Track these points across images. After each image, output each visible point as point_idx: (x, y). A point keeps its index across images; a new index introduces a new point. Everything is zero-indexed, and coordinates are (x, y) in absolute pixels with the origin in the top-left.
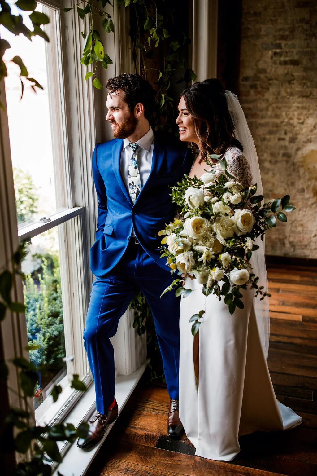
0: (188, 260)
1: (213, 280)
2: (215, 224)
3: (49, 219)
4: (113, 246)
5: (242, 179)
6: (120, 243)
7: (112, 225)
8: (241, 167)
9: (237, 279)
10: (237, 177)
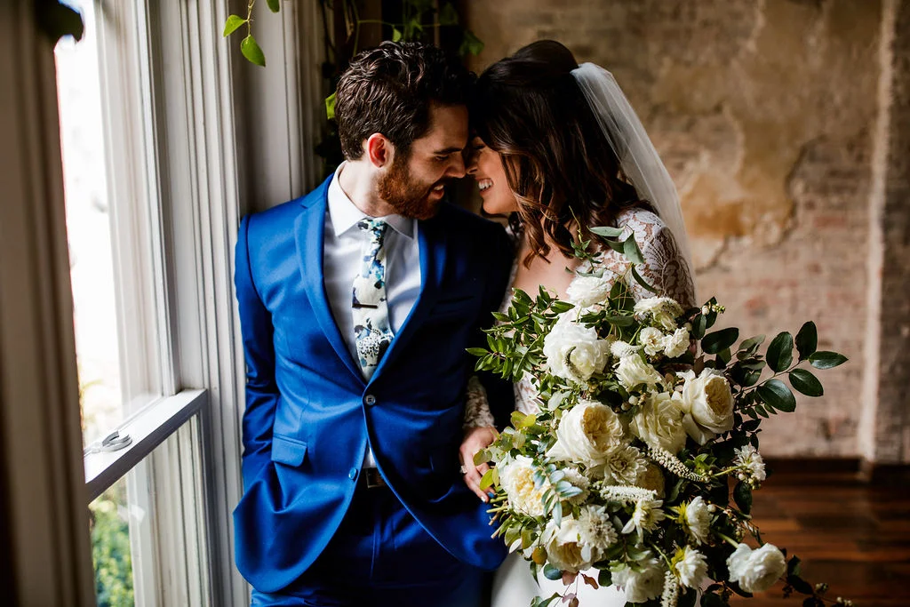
0: (599, 533)
1: (680, 588)
2: (639, 419)
3: (127, 439)
4: (308, 495)
5: (674, 290)
6: (327, 489)
7: (301, 436)
8: (669, 258)
9: (757, 576)
10: (661, 285)
